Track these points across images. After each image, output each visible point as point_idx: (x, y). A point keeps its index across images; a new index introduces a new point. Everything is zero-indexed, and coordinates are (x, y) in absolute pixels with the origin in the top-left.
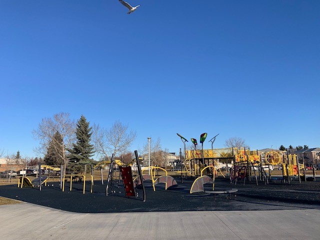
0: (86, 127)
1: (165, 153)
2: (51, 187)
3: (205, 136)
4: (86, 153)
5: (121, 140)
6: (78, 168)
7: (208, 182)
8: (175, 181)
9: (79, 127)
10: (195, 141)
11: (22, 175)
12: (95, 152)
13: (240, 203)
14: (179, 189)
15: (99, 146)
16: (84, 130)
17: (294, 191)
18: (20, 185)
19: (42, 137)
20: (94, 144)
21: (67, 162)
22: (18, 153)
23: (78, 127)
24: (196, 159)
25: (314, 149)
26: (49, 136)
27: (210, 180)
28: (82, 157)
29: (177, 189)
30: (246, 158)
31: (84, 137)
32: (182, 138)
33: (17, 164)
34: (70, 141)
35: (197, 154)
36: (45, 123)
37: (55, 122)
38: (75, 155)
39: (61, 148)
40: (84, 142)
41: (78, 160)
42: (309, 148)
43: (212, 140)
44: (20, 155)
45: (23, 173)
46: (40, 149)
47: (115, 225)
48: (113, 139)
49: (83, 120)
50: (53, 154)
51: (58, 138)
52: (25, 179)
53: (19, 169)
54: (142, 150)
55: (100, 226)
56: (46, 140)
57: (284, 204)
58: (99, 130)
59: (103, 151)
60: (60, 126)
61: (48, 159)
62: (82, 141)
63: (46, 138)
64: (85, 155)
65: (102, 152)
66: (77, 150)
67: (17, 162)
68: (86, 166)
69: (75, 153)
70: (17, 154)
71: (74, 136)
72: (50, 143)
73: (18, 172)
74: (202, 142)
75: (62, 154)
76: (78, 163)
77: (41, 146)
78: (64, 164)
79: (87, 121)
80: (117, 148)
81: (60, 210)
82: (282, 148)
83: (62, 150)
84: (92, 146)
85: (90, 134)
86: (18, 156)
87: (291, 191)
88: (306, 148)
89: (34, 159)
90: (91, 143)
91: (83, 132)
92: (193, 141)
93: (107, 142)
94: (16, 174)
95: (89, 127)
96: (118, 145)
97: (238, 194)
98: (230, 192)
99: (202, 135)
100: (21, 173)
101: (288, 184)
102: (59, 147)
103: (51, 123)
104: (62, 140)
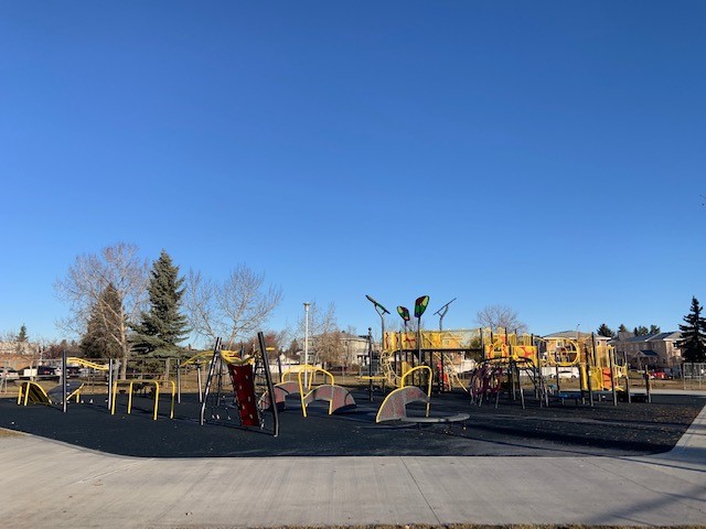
0: (171, 277)
1: (348, 335)
2: (87, 404)
3: (424, 303)
4: (169, 333)
5: (248, 305)
6: (151, 365)
7: (417, 399)
8: (350, 397)
9: (156, 277)
10: (405, 313)
11: (28, 378)
12: (190, 331)
13: (465, 442)
14: (359, 413)
15: (200, 318)
16: (166, 282)
17: (592, 421)
18: (23, 399)
19: (76, 296)
20: (189, 314)
21: (128, 351)
22: (23, 329)
23: (153, 277)
24: (406, 351)
25: (670, 334)
26: (92, 294)
27: (421, 396)
28: (161, 341)
29: (355, 413)
30: (507, 351)
31: (167, 298)
32: (376, 304)
33: (19, 353)
34: (136, 305)
35: (407, 339)
36: (83, 265)
37: (105, 263)
38: (146, 337)
39: (117, 322)
40: (166, 308)
41: (152, 347)
42: (662, 331)
43: (441, 313)
44: (28, 334)
45: (31, 373)
46: (71, 322)
47: (201, 479)
48: (231, 303)
49: (164, 262)
50: (100, 334)
51: (112, 299)
52: (33, 388)
53: (23, 366)
54: (295, 328)
55: (170, 480)
56: (85, 303)
57: (552, 445)
58: (202, 283)
59: (209, 330)
60: (116, 273)
61: (89, 344)
62: (163, 308)
63: (83, 298)
64: (168, 337)
65: (205, 332)
66: (150, 328)
67: (18, 349)
68: (168, 360)
69: (145, 332)
70: (20, 331)
71: (145, 296)
72: (94, 308)
73: (21, 372)
74: (418, 314)
75: (118, 334)
76: (151, 354)
77: (72, 316)
78: (121, 356)
79: (174, 264)
80: (239, 325)
81: (98, 452)
82: (604, 331)
83: (119, 325)
84: (184, 317)
85: (181, 293)
86: (22, 337)
87: (585, 421)
88: (655, 330)
89: (58, 343)
90: (181, 311)
91: (165, 289)
92: (401, 311)
93: (217, 311)
94: (16, 375)
95: (179, 276)
96: (241, 317)
97: (469, 425)
98: (452, 420)
99: (419, 301)
100: (27, 373)
101: (589, 408)
102: (113, 318)
103: (96, 265)
104: (120, 304)
